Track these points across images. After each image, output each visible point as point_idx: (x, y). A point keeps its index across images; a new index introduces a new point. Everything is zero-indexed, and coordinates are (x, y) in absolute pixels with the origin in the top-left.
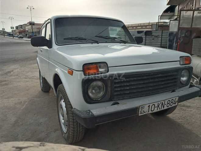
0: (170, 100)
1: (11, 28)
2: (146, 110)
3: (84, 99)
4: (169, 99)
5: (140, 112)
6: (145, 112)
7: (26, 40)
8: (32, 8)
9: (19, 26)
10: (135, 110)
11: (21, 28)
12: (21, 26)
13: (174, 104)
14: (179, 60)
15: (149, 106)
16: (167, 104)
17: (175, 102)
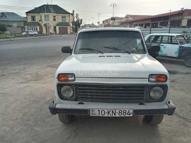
0: (123, 110)
1: (98, 23)
2: (96, 113)
3: (59, 96)
4: (121, 110)
5: (91, 113)
6: (95, 114)
8: (115, 5)
9: (105, 20)
10: (86, 111)
11: (107, 22)
12: (107, 20)
13: (128, 114)
14: (148, 78)
15: (99, 111)
16: (118, 113)
17: (130, 113)
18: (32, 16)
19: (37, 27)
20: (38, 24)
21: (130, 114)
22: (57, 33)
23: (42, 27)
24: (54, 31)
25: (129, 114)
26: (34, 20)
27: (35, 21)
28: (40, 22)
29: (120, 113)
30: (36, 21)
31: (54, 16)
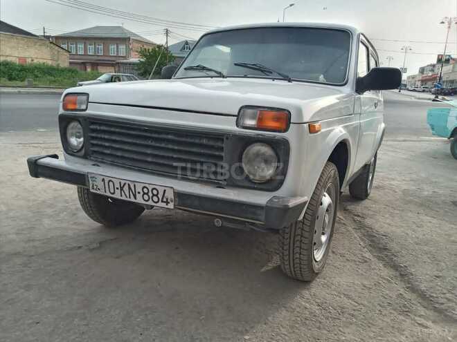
0: (150, 188)
4: (147, 186)
5: (91, 186)
6: (99, 189)
7: (419, 99)
9: (428, 66)
13: (162, 201)
14: (236, 114)
15: (103, 180)
16: (142, 193)
17: (167, 199)
21: (167, 203)
25: (165, 200)
29: (144, 194)
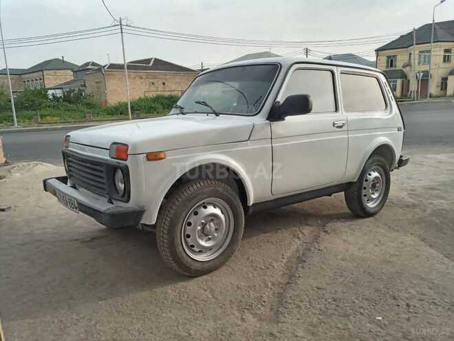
18: (388, 57)
19: (396, 82)
20: (399, 75)
22: (448, 94)
23: (409, 81)
24: (442, 89)
26: (391, 65)
27: (395, 66)
28: (406, 70)
30: (397, 69)
31: (446, 51)
